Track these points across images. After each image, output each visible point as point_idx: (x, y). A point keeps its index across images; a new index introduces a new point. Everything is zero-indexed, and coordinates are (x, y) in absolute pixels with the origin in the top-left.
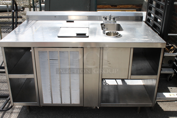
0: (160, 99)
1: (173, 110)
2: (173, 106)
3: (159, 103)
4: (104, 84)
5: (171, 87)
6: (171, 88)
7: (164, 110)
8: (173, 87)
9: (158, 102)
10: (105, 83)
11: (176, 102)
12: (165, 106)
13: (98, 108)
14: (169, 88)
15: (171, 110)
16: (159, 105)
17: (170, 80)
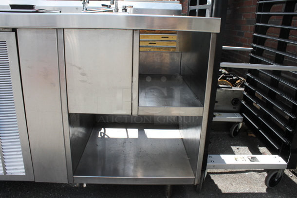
0: (214, 167)
1: (242, 192)
2: (242, 183)
3: (213, 177)
4: (99, 136)
5: (238, 147)
6: (238, 149)
7: (224, 190)
8: (242, 146)
9: (211, 175)
10: (102, 134)
11: (247, 173)
12: (225, 183)
13: (85, 185)
14: (234, 148)
15: (239, 191)
16: (213, 180)
17: (236, 134)
